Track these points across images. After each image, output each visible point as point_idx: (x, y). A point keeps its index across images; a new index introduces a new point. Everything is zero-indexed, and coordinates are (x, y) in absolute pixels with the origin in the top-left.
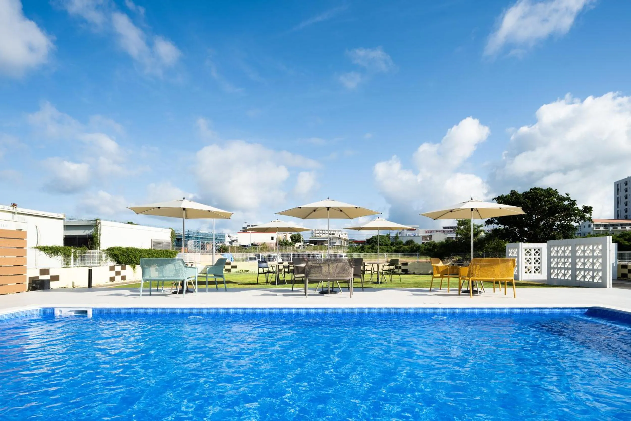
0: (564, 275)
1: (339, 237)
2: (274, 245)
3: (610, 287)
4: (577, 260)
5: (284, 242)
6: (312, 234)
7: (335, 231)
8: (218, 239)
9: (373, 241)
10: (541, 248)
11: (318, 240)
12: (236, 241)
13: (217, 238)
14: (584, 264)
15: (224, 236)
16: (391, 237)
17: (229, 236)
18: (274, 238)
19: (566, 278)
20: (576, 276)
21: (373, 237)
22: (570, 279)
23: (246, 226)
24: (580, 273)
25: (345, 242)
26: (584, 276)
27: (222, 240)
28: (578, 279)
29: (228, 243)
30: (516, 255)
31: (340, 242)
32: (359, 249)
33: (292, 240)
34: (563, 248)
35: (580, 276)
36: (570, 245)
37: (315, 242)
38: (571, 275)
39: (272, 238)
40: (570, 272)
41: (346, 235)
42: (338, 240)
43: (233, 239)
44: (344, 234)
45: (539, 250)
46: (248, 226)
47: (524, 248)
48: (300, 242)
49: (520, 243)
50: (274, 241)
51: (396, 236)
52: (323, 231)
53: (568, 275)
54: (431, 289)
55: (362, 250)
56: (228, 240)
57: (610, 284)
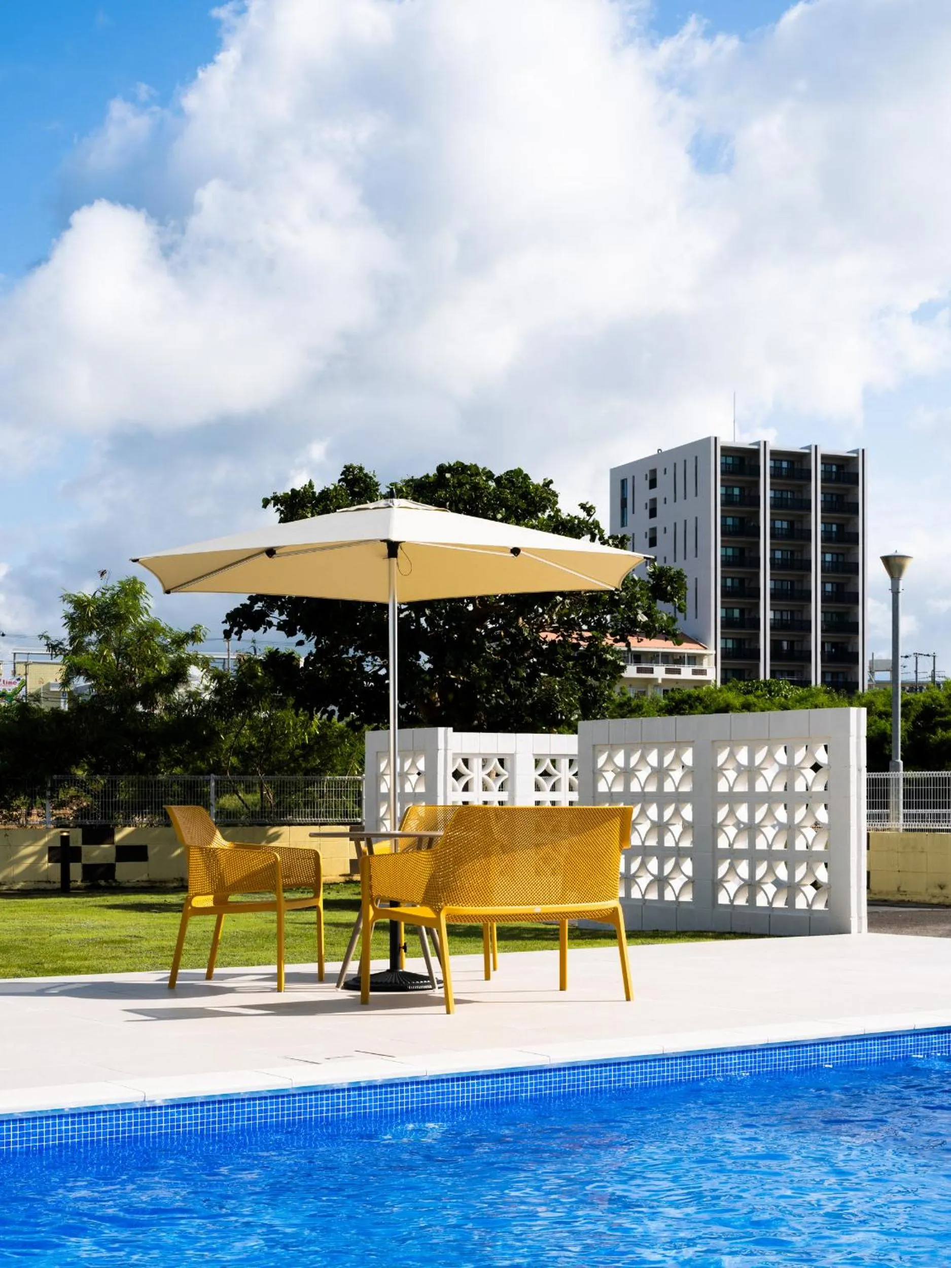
0: (661, 881)
3: (860, 932)
4: (722, 813)
10: (512, 756)
14: (751, 829)
19: (669, 896)
20: (717, 885)
22: (687, 897)
24: (732, 868)
26: (752, 886)
28: (723, 899)
30: (421, 789)
34: (653, 758)
35: (732, 886)
36: (690, 743)
38: (691, 881)
40: (688, 867)
45: (501, 762)
47: (455, 755)
49: (441, 730)
53: (678, 882)
54: (173, 977)
57: (860, 918)
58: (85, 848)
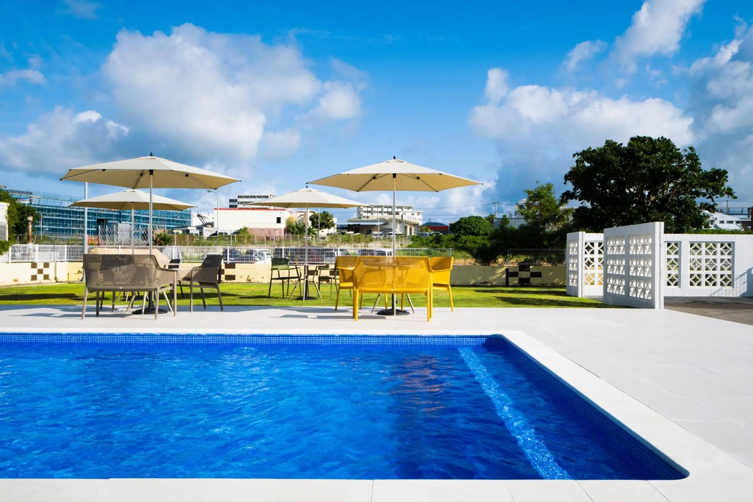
1: (401, 218)
2: (280, 233)
3: (660, 308)
5: (297, 228)
6: (359, 212)
7: (401, 208)
8: (177, 221)
9: (461, 226)
11: (361, 224)
12: (212, 224)
13: (176, 219)
14: (636, 268)
15: (190, 215)
16: (495, 220)
17: (199, 216)
18: (282, 220)
20: (629, 289)
21: (461, 219)
23: (237, 198)
24: (632, 283)
25: (413, 228)
26: (636, 290)
27: (184, 222)
28: (631, 294)
29: (195, 228)
31: (403, 229)
32: (431, 242)
33: (313, 224)
37: (356, 228)
38: (624, 288)
39: (279, 220)
41: (420, 217)
42: (398, 225)
43: (207, 221)
44: (416, 214)
46: (239, 197)
48: (328, 226)
49: (580, 233)
50: (283, 225)
51: (503, 219)
52: (378, 207)
55: (436, 244)
56: (196, 222)
57: (660, 303)
58: (520, 273)
